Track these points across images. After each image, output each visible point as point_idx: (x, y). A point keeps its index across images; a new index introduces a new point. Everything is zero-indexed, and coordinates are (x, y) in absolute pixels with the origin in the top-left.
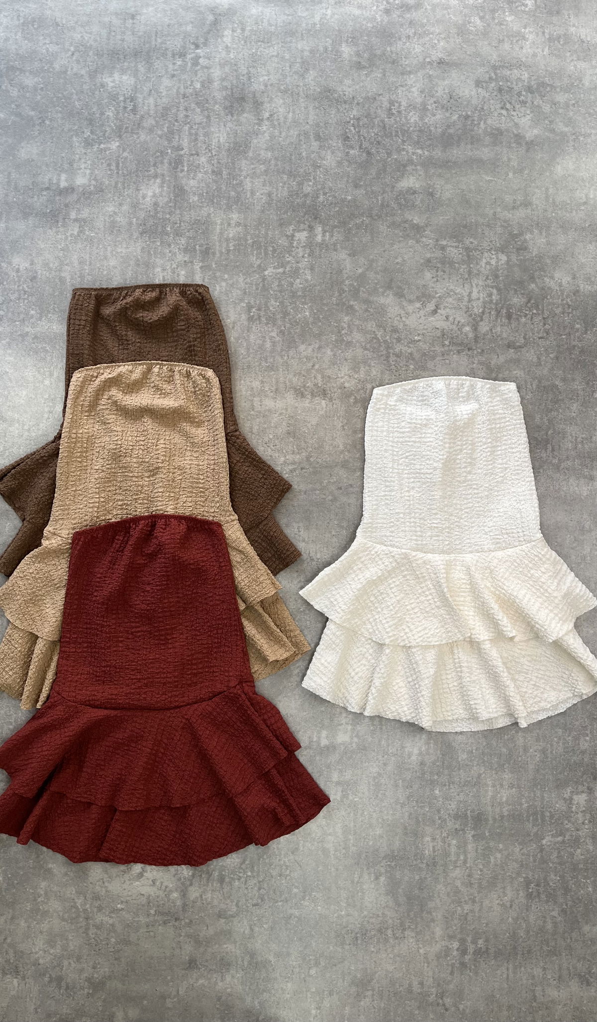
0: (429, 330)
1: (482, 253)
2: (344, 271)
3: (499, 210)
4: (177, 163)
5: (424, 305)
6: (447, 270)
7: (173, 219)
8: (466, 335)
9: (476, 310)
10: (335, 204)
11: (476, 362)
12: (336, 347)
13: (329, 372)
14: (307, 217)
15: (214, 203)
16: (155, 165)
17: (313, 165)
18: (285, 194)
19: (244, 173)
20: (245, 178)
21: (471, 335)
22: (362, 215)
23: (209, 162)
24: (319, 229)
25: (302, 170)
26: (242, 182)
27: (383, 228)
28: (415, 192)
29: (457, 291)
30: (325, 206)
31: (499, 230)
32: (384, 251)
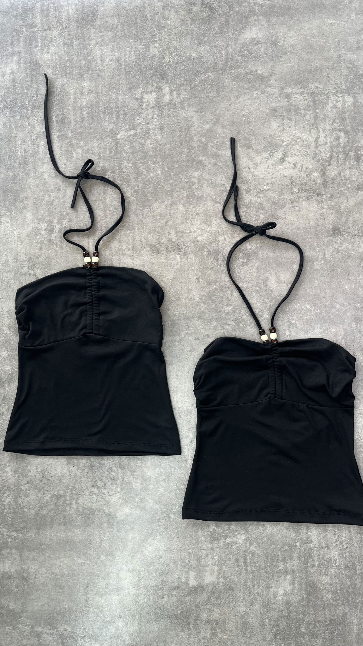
0: (278, 178)
1: (328, 97)
2: (192, 128)
3: (343, 51)
4: (31, 40)
5: (271, 154)
6: (293, 117)
7: (30, 93)
8: (314, 181)
9: (323, 155)
10: (181, 62)
11: (325, 207)
12: (188, 202)
13: (182, 228)
14: (154, 78)
15: (66, 73)
16: (12, 44)
17: (157, 27)
18: (133, 58)
19: (93, 41)
20: (95, 46)
21: (319, 181)
22: (207, 70)
23: (60, 35)
24: (166, 89)
25: (147, 33)
26: (92, 50)
27: (227, 81)
28: (258, 43)
29: (304, 138)
30: (171, 65)
31: (345, 72)
32: (230, 105)
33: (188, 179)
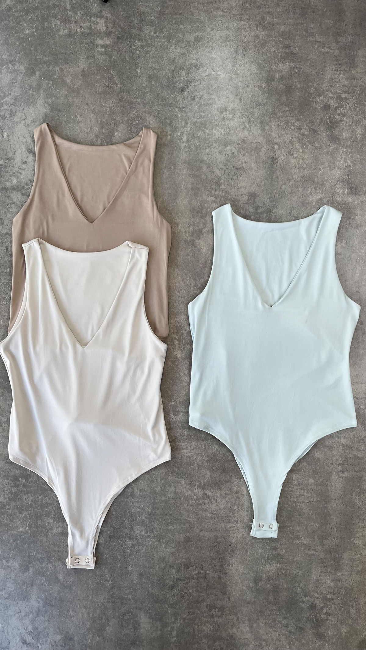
33: (12, 556)
